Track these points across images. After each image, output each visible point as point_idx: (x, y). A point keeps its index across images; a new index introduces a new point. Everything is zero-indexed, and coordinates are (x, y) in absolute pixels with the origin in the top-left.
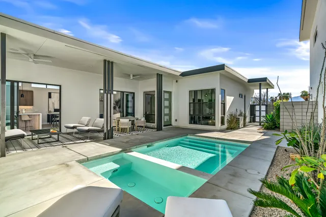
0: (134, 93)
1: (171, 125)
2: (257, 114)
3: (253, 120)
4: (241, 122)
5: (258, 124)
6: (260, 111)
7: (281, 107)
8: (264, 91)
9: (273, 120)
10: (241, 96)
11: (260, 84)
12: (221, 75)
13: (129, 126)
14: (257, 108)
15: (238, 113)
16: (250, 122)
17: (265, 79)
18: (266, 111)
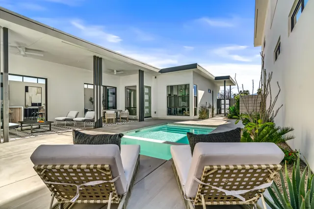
0: (116, 88)
1: (150, 117)
2: (223, 107)
3: (219, 113)
4: (210, 113)
5: (224, 115)
6: (225, 104)
7: (240, 99)
8: (228, 88)
9: (234, 110)
10: (210, 91)
11: (225, 81)
12: (194, 72)
13: (114, 117)
14: (223, 102)
15: (208, 106)
16: (217, 114)
17: (228, 77)
18: (229, 104)
